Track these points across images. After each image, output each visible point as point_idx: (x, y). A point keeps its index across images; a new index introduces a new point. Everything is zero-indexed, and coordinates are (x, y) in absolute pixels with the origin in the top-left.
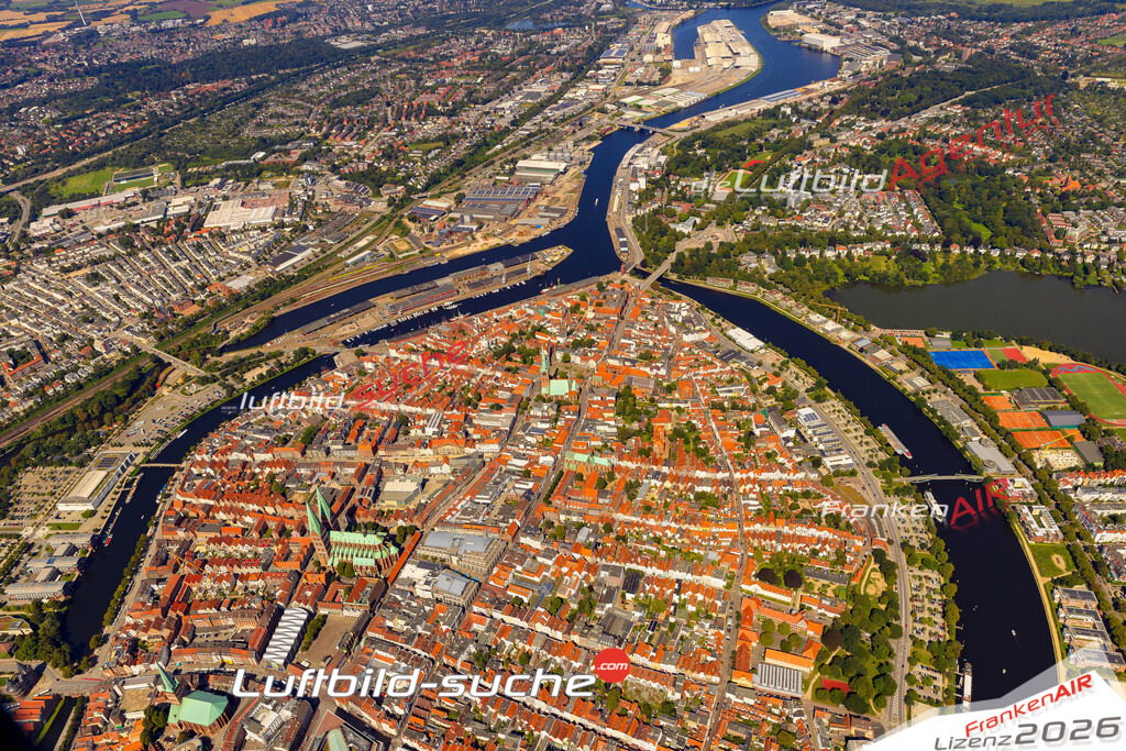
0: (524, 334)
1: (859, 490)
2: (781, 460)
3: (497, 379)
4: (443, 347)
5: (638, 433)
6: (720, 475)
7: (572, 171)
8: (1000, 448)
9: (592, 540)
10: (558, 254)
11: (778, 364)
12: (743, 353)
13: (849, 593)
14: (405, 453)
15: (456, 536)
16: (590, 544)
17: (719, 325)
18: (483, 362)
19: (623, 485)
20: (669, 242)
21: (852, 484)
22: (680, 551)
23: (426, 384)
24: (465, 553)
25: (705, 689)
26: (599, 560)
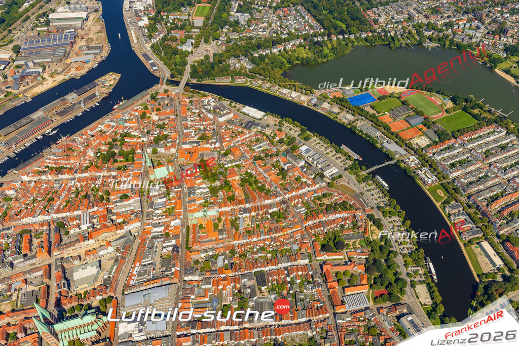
0: (116, 140)
1: (347, 185)
2: (304, 180)
3: (114, 177)
4: (61, 164)
5: (221, 188)
6: (278, 199)
8: (397, 143)
9: (227, 262)
10: (111, 80)
11: (277, 123)
13: (366, 242)
14: (74, 248)
15: (144, 293)
16: (226, 265)
17: (235, 107)
18: (98, 167)
19: (229, 223)
20: (181, 58)
21: (343, 182)
22: (277, 250)
23: (63, 194)
24: (155, 301)
25: (325, 323)
26: (236, 273)
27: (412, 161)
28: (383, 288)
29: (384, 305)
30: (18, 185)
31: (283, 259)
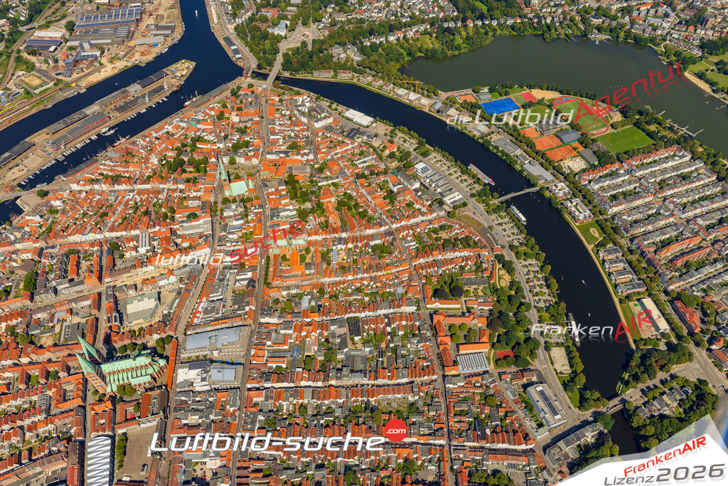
0: (186, 146)
1: (472, 216)
2: (417, 206)
3: (181, 191)
4: (119, 171)
5: (312, 211)
6: (383, 229)
8: (542, 165)
9: (313, 304)
10: (183, 69)
11: (388, 132)
12: (362, 129)
13: (492, 289)
14: (129, 275)
15: (210, 334)
16: (313, 307)
17: (336, 109)
18: (162, 178)
19: (319, 255)
20: (272, 44)
21: (467, 212)
22: (377, 293)
23: (119, 209)
24: (223, 345)
25: (431, 386)
26: (324, 318)
27: (560, 189)
28: (508, 349)
29: (508, 370)
30: (66, 194)
31: (384, 304)
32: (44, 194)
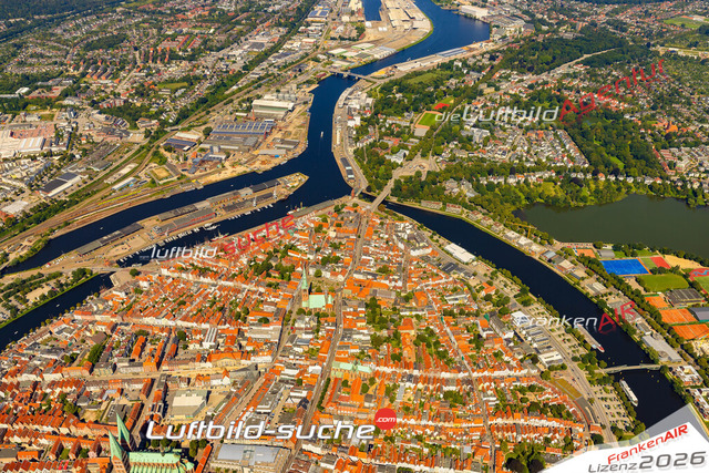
0: (278, 251)
1: (571, 382)
2: (506, 358)
3: (261, 294)
4: (209, 265)
5: (388, 340)
6: (461, 375)
7: (298, 109)
9: (364, 442)
10: (296, 180)
11: (489, 274)
12: (460, 266)
14: (187, 367)
15: (246, 448)
16: (363, 446)
17: (437, 241)
18: (246, 278)
19: (384, 389)
20: (386, 170)
21: (564, 376)
22: (440, 446)
23: (198, 300)
24: (256, 463)
26: (373, 461)
27: (688, 373)
30: (155, 277)
31: (445, 461)
32: (136, 273)
